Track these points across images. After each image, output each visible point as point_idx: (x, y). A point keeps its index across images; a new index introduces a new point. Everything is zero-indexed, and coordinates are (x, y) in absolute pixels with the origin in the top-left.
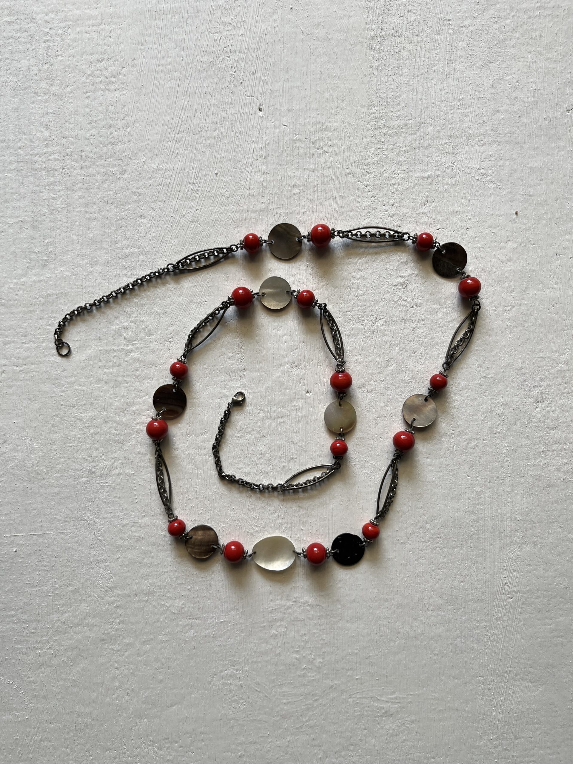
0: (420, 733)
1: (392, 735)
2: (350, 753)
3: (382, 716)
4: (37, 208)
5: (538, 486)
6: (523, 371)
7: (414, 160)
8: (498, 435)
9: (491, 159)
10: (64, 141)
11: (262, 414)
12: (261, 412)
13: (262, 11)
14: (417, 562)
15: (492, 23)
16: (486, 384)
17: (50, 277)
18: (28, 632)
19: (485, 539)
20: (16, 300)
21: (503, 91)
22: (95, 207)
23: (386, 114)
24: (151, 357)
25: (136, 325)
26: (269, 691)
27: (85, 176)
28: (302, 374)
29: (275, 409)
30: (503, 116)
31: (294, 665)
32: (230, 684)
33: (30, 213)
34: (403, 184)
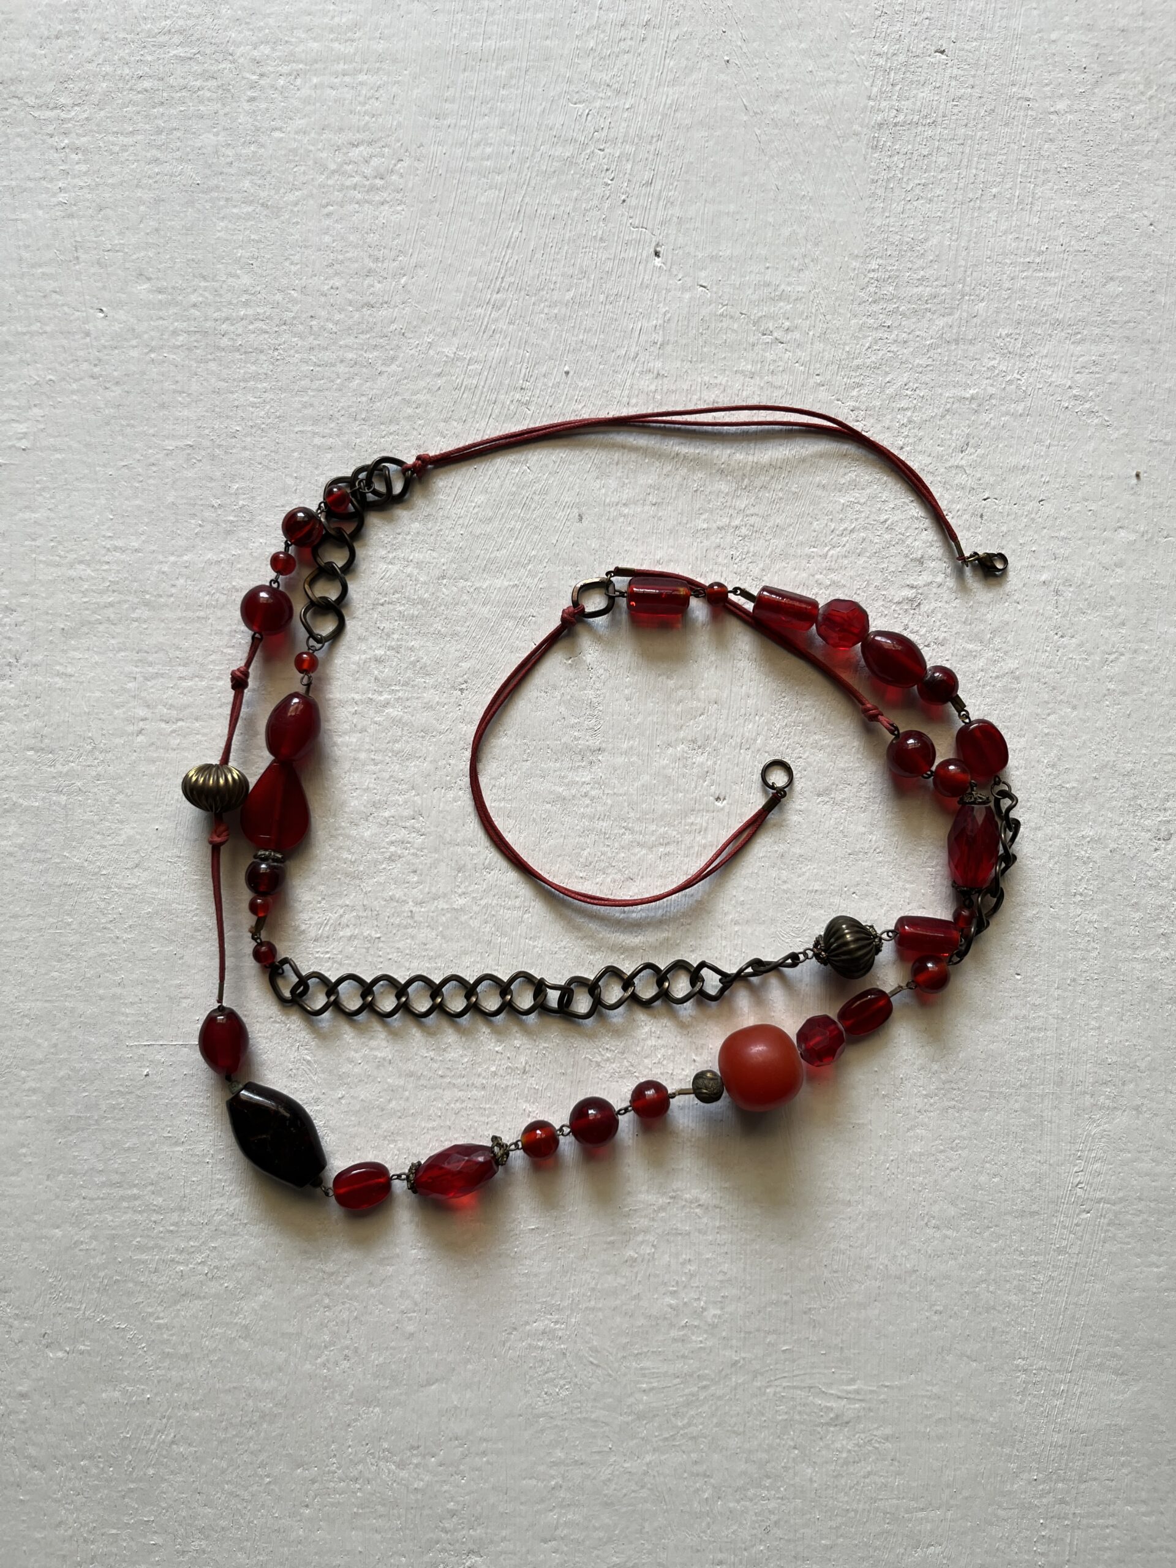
0: (899, 1462)
1: (846, 1463)
2: (765, 1493)
3: (828, 1424)
4: (221, 423)
5: (1152, 1001)
6: (1133, 779)
7: (946, 364)
8: (1079, 898)
9: (1094, 369)
10: (279, 297)
11: (628, 837)
12: (627, 832)
13: (672, 63)
14: (911, 1133)
15: (1110, 109)
16: (1062, 799)
17: (239, 555)
18: (161, 1229)
19: (1043, 1096)
20: (172, 595)
21: (1124, 241)
22: (332, 425)
23: (897, 274)
24: (423, 718)
25: (399, 656)
26: (616, 1365)
27: (315, 364)
28: (709, 763)
29: (654, 827)
30: (1121, 289)
31: (665, 1318)
32: (542, 1348)
33: (207, 432)
34: (923, 410)
